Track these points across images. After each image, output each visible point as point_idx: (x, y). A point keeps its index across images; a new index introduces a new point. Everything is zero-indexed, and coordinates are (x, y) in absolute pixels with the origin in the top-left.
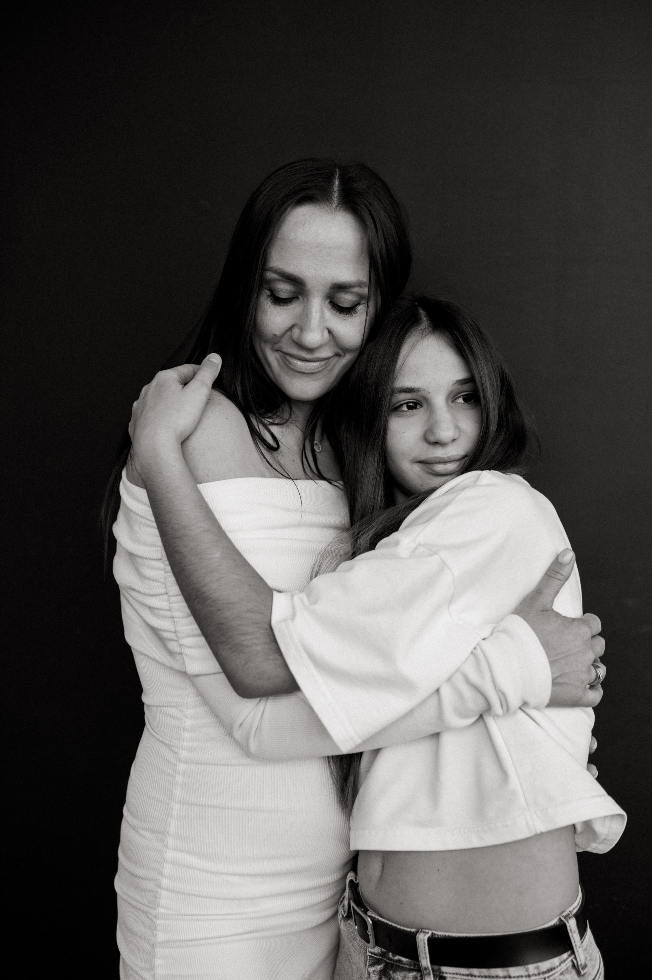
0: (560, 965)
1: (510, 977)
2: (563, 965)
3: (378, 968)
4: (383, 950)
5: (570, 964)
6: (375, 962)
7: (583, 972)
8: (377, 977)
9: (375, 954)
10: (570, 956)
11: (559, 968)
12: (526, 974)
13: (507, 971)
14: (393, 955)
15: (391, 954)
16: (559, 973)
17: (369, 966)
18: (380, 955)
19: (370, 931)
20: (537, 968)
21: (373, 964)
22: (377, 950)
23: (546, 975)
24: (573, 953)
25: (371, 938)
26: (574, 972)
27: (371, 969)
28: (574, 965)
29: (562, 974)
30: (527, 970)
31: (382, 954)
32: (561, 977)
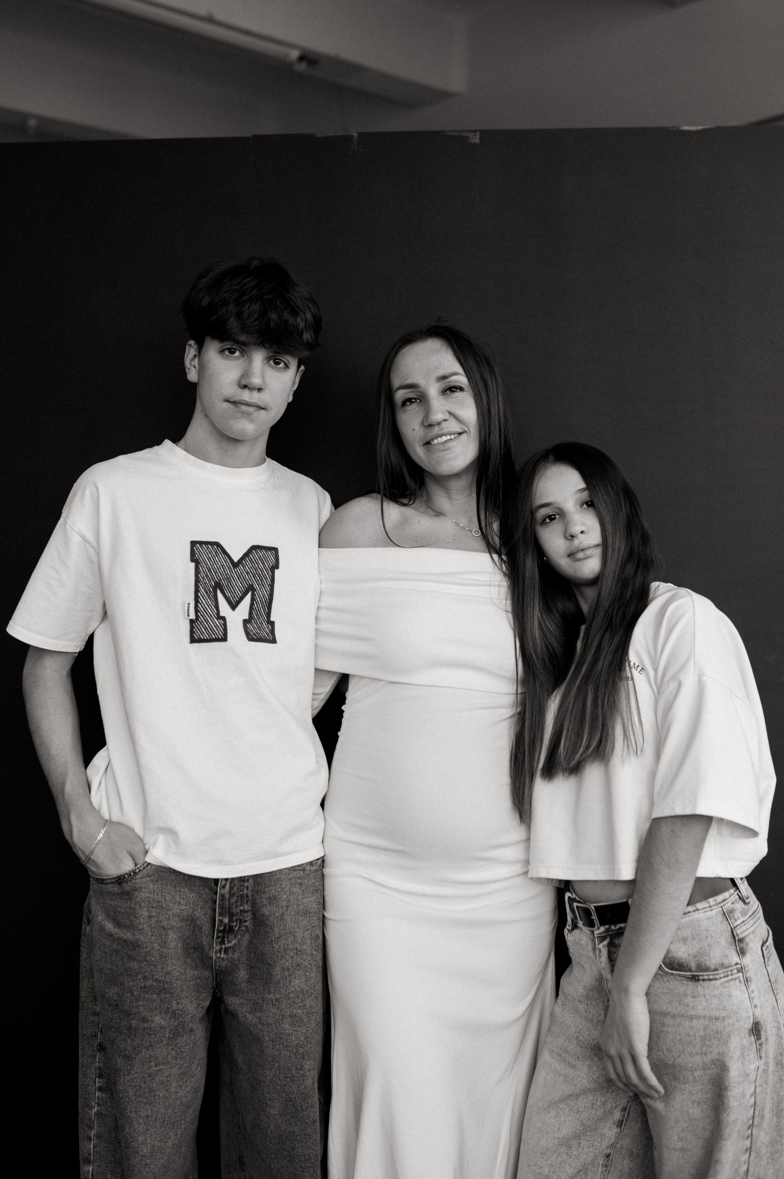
0: (730, 897)
1: (698, 910)
2: (732, 897)
3: (606, 942)
4: (607, 927)
5: (737, 897)
6: (602, 939)
7: (747, 901)
8: (607, 949)
9: (601, 933)
10: (735, 891)
11: (730, 899)
12: (709, 905)
13: (695, 906)
14: (615, 927)
15: (613, 927)
16: (731, 902)
17: (598, 945)
18: (604, 932)
19: (594, 917)
20: (715, 900)
21: (601, 942)
22: (602, 929)
23: (722, 904)
24: (737, 888)
25: (597, 922)
26: (741, 902)
27: (601, 946)
28: (740, 898)
29: (733, 903)
30: (709, 903)
31: (607, 930)
32: (733, 906)
